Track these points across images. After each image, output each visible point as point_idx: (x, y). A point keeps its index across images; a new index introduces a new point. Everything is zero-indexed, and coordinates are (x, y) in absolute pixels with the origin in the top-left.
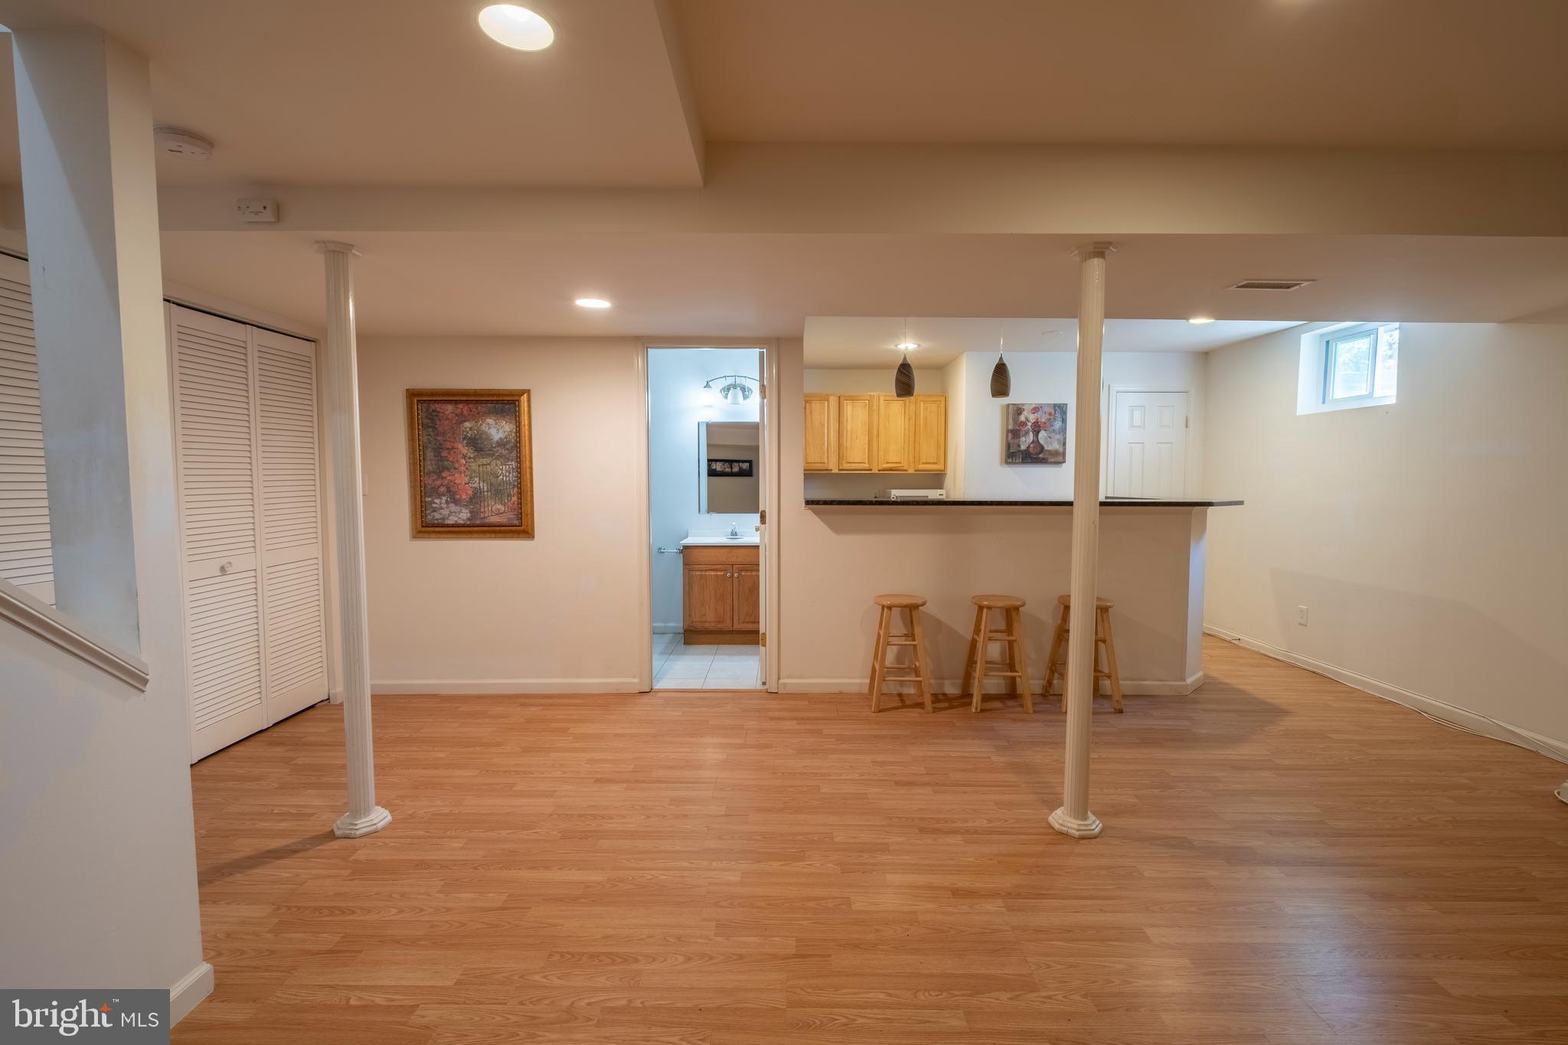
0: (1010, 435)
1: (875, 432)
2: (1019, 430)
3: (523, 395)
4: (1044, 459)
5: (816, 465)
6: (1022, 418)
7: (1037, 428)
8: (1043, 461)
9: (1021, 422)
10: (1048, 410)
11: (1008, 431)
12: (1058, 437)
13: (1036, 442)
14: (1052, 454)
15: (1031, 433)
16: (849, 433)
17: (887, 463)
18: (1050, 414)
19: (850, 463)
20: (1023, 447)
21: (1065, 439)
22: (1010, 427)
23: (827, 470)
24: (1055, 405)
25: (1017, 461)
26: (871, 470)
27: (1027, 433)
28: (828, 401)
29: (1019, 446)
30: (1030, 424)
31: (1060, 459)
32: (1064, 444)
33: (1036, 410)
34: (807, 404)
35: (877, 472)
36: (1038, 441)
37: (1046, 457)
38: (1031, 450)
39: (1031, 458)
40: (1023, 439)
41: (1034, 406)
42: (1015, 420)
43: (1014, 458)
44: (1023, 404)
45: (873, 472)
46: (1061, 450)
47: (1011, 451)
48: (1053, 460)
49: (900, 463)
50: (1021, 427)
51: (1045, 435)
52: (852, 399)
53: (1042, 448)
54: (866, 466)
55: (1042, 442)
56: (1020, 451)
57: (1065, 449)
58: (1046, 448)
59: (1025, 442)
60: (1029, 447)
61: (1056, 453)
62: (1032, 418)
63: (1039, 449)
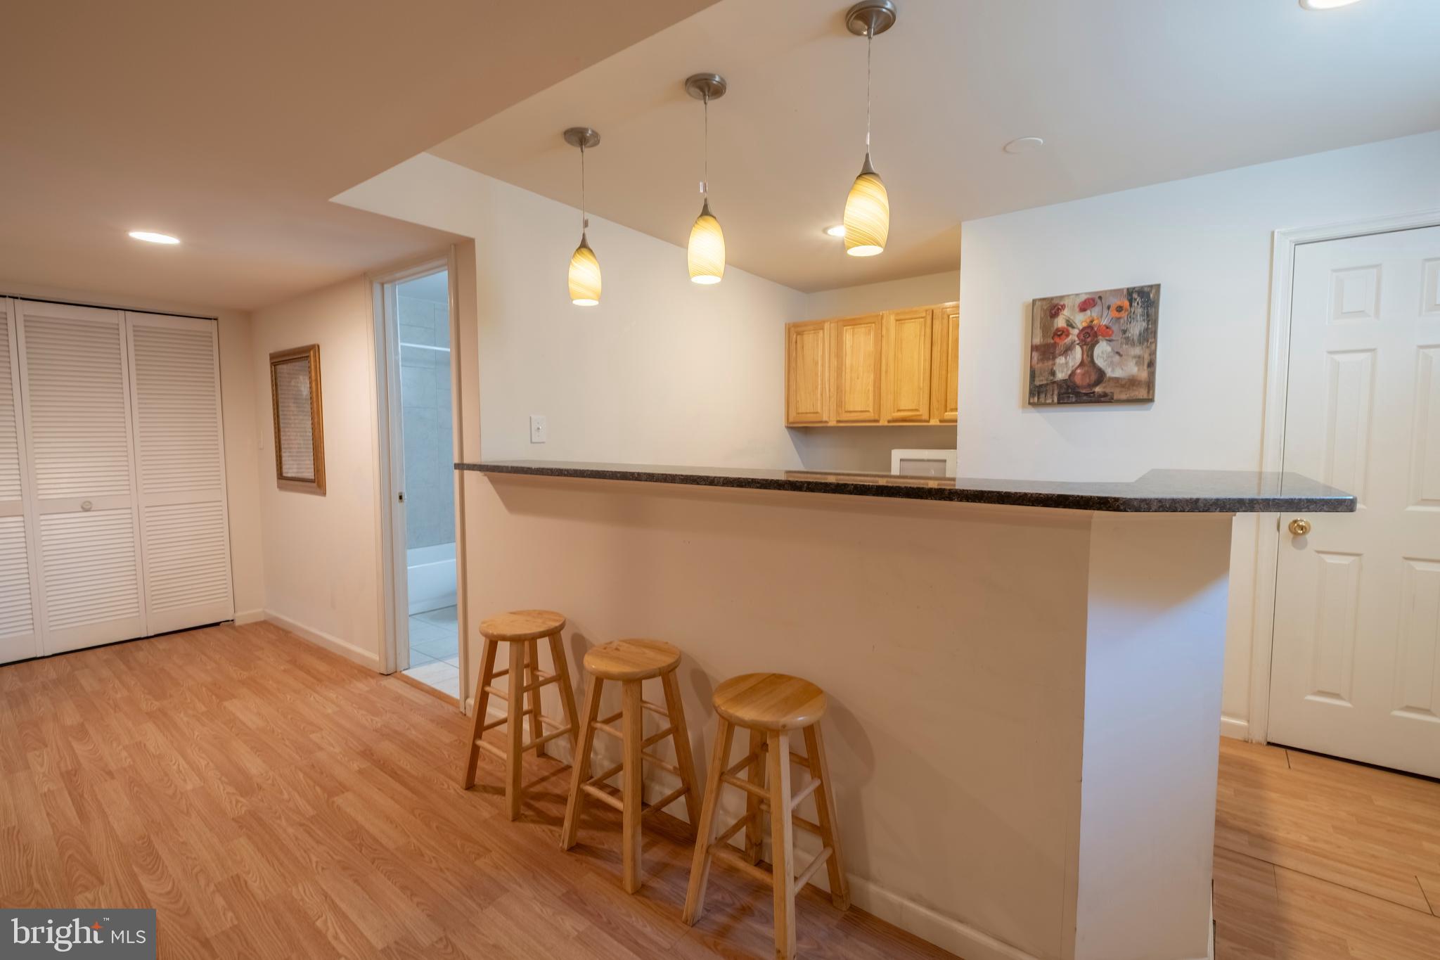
0: (1035, 355)
1: (884, 368)
2: (1055, 345)
3: (310, 351)
4: (1105, 395)
5: (809, 415)
6: (1060, 322)
7: (1090, 336)
8: (1105, 399)
9: (1058, 330)
10: (1115, 302)
11: (1034, 348)
12: (1137, 351)
13: (1088, 361)
14: (1123, 386)
15: (1078, 350)
16: (848, 371)
17: (899, 411)
18: (1120, 309)
19: (850, 412)
20: (1060, 376)
21: (1153, 353)
22: (1037, 341)
23: (821, 422)
24: (1130, 293)
25: (1049, 401)
26: (877, 421)
27: (1068, 349)
28: (823, 329)
29: (1053, 373)
30: (1076, 332)
31: (1142, 393)
32: (1151, 364)
33: (1086, 305)
34: (798, 337)
35: (886, 424)
36: (1092, 361)
37: (1108, 391)
38: (1078, 380)
39: (1078, 394)
40: (1061, 360)
41: (1083, 298)
42: (1045, 328)
43: (1042, 396)
44: (1062, 297)
45: (881, 424)
46: (1144, 375)
47: (1037, 383)
48: (1124, 396)
49: (917, 410)
50: (1057, 340)
51: (1109, 349)
52: (854, 323)
53: (1101, 375)
54: (870, 416)
55: (1099, 362)
56: (1054, 382)
57: (1152, 375)
58: (1110, 373)
59: (1066, 366)
60: (1073, 374)
61: (1132, 382)
62: (1081, 320)
63: (1094, 377)
